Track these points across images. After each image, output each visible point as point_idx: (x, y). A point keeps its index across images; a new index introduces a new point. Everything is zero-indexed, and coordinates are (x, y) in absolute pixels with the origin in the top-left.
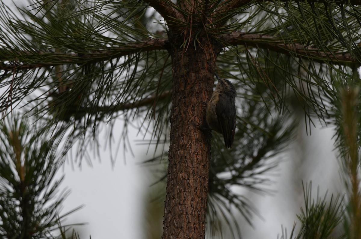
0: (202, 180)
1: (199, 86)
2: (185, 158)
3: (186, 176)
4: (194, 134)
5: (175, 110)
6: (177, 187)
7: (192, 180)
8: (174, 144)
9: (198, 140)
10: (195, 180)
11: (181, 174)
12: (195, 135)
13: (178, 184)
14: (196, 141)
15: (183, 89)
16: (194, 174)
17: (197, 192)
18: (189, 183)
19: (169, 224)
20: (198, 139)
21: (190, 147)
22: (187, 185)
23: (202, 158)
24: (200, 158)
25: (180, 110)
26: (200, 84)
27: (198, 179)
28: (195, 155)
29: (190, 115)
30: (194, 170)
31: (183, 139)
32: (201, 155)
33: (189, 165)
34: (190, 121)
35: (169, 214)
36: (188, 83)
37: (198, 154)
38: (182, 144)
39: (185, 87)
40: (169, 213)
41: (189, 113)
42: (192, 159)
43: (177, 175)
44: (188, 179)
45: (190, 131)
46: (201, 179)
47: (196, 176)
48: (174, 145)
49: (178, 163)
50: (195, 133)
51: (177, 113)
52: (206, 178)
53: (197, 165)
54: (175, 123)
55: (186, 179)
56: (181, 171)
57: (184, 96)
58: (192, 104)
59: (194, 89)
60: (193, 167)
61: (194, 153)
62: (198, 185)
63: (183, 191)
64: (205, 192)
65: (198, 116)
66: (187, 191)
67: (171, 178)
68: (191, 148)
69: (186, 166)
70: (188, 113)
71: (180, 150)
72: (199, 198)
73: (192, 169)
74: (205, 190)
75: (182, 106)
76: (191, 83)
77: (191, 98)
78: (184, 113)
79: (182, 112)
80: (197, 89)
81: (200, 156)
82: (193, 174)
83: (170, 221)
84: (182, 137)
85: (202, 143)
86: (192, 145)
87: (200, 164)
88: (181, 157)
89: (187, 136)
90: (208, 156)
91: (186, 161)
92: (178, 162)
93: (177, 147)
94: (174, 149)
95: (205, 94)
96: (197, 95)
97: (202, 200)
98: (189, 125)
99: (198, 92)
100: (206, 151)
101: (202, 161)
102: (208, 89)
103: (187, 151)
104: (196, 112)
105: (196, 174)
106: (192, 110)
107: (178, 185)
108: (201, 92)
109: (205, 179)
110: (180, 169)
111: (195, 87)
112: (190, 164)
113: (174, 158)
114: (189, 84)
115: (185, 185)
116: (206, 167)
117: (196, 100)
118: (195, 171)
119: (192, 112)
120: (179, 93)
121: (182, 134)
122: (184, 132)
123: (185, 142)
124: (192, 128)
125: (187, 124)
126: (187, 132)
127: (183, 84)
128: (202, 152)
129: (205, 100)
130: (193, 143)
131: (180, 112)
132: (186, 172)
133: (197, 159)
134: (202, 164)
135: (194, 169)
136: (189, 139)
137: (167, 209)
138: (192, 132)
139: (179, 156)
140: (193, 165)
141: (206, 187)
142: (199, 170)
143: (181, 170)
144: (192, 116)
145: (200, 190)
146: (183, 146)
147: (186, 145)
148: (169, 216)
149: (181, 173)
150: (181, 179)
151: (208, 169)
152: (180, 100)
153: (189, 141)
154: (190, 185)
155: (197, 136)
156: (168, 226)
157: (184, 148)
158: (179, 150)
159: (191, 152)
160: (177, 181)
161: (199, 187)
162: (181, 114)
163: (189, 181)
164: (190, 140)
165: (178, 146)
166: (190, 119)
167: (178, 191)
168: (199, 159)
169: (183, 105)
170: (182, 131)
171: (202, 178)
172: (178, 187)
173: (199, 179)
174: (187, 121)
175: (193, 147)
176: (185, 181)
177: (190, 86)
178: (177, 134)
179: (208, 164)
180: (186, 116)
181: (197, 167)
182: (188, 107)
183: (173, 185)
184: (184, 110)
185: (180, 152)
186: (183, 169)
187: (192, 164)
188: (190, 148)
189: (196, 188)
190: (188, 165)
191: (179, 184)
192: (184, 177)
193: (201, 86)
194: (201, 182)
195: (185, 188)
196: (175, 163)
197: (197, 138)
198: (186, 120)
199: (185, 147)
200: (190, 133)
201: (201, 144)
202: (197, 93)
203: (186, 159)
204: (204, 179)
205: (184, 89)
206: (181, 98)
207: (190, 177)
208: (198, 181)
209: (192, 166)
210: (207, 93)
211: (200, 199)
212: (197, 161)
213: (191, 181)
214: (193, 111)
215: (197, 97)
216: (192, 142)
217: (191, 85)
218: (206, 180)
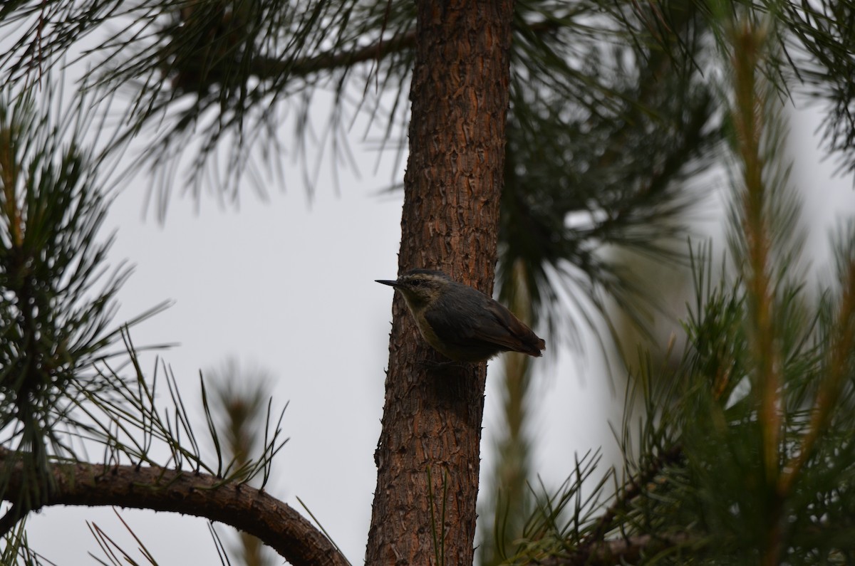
0: (482, 236)
1: (478, 14)
2: (442, 185)
3: (444, 228)
4: (463, 129)
5: (421, 71)
6: (421, 254)
7: (458, 238)
8: (417, 151)
9: (472, 142)
10: (463, 237)
11: (430, 224)
12: (466, 132)
13: (424, 246)
14: (467, 145)
15: (438, 22)
16: (461, 222)
17: (467, 266)
18: (449, 244)
19: (401, 342)
20: (472, 139)
21: (452, 158)
22: (446, 248)
23: (481, 185)
24: (476, 186)
25: (431, 71)
26: (480, 10)
27: (470, 234)
28: (464, 179)
29: (454, 82)
30: (461, 214)
31: (437, 140)
32: (480, 178)
33: (450, 201)
34: (454, 97)
35: (402, 318)
36: (449, 8)
37: (471, 176)
38: (436, 152)
39: (444, 18)
40: (402, 315)
41: (452, 78)
42: (458, 189)
43: (422, 226)
44: (448, 235)
45: (455, 121)
46: (477, 235)
47: (468, 227)
48: (418, 154)
49: (426, 196)
50: (465, 127)
51: (424, 79)
52: (490, 231)
53: (469, 202)
54: (419, 103)
55: (442, 236)
56: (432, 217)
57: (441, 39)
58: (459, 58)
59: (464, 21)
60: (460, 207)
61: (462, 174)
62: (471, 248)
63: (435, 263)
64: (488, 264)
65: (472, 85)
66: (444, 264)
67: (408, 231)
68: (455, 161)
69: (444, 203)
70: (450, 79)
71: (429, 166)
72: (472, 278)
73: (457, 212)
74: (488, 261)
75: (437, 63)
76: (458, 8)
77: (458, 44)
78: (442, 78)
79: (436, 77)
80: (471, 21)
81: (477, 181)
82: (460, 224)
83: (404, 335)
84: (436, 136)
85: (482, 150)
86: (457, 154)
87: (476, 199)
88: (432, 182)
89: (447, 134)
90: (495, 180)
91: (444, 192)
92: (424, 194)
93: (423, 158)
94: (417, 163)
95: (490, 33)
96: (471, 35)
97: (480, 283)
98: (452, 108)
99: (475, 28)
100: (492, 168)
101: (481, 192)
102: (498, 21)
103: (446, 168)
104: (467, 77)
105: (466, 223)
106: (459, 71)
107: (424, 250)
108: (481, 29)
109: (488, 234)
110: (429, 212)
111: (467, 18)
112: (452, 199)
113: (415, 186)
114: (453, 10)
115: (439, 248)
116: (490, 205)
117: (469, 47)
118: (465, 215)
119: (460, 77)
120: (429, 32)
121: (435, 130)
122: (441, 125)
123: (442, 147)
124: (459, 115)
125: (446, 104)
126: (446, 124)
127: (439, 9)
128: (482, 170)
129: (492, 49)
130: (461, 151)
131: (430, 77)
132: (444, 218)
133: (470, 188)
134: (482, 199)
135: (461, 211)
136: (452, 141)
137: (397, 305)
138: (459, 125)
139: (427, 180)
140: (461, 200)
141: (489, 254)
142: (474, 214)
143: (431, 213)
144: (460, 86)
145: (477, 260)
146: (436, 156)
147: (444, 154)
148: (402, 322)
149: (431, 221)
150: (432, 235)
151: (497, 210)
152: (431, 49)
153: (451, 146)
154: (451, 248)
155: (469, 133)
156: (399, 346)
157: (439, 161)
158: (427, 166)
159: (454, 171)
160: (421, 240)
161: (474, 253)
162: (433, 81)
163: (449, 239)
164: (453, 144)
165: (426, 157)
166: (454, 93)
167: (424, 264)
168: (474, 187)
169: (438, 60)
170: (436, 120)
171: (481, 233)
172: (423, 254)
173: (473, 234)
174: (447, 97)
175: (461, 159)
176: (441, 239)
177: (456, 14)
178: (424, 128)
179: (496, 199)
180: (445, 85)
181: (469, 205)
182: (449, 64)
183: (413, 249)
184: (440, 72)
185: (429, 172)
186: (435, 211)
187: (458, 198)
188: (452, 163)
189: (467, 257)
190: (447, 203)
191: (427, 246)
192: (439, 230)
193: (482, 13)
194: (478, 241)
195: (440, 257)
196: (419, 198)
197: (470, 139)
198: (444, 95)
199: (442, 161)
200: (455, 126)
201: (478, 152)
202: (472, 31)
203: (444, 189)
204: (486, 233)
205: (442, 21)
206: (434, 43)
207: (451, 230)
208: (470, 240)
209: (458, 203)
210: (497, 31)
211: (475, 283)
212: (468, 193)
213: (455, 239)
214: (461, 75)
215: (471, 40)
216: (459, 146)
217: (458, 12)
218: (490, 237)
